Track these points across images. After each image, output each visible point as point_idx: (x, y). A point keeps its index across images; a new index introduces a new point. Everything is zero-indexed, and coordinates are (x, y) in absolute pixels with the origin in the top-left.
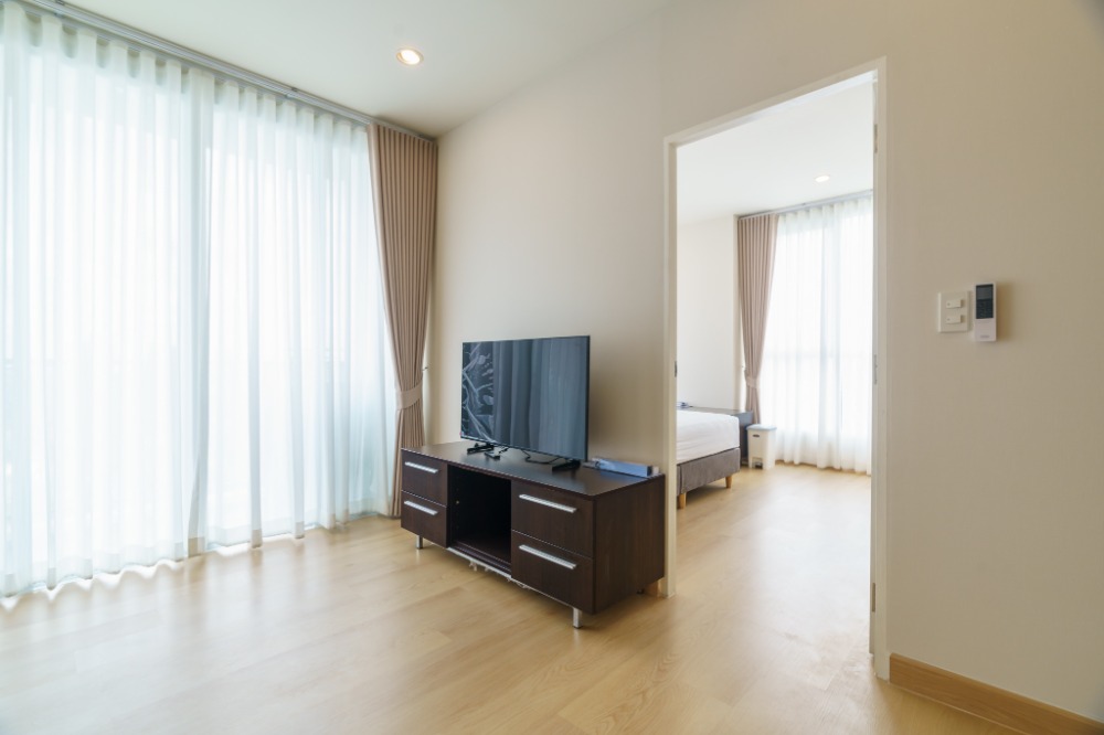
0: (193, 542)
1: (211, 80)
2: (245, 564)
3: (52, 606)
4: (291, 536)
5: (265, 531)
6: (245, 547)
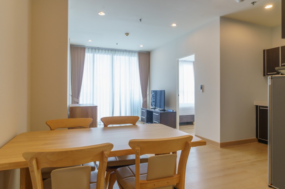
1: (114, 51)
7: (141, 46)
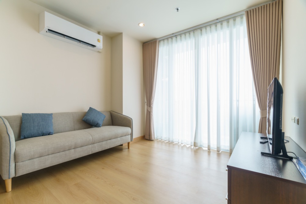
4: (216, 150)
5: (211, 146)
6: (207, 149)
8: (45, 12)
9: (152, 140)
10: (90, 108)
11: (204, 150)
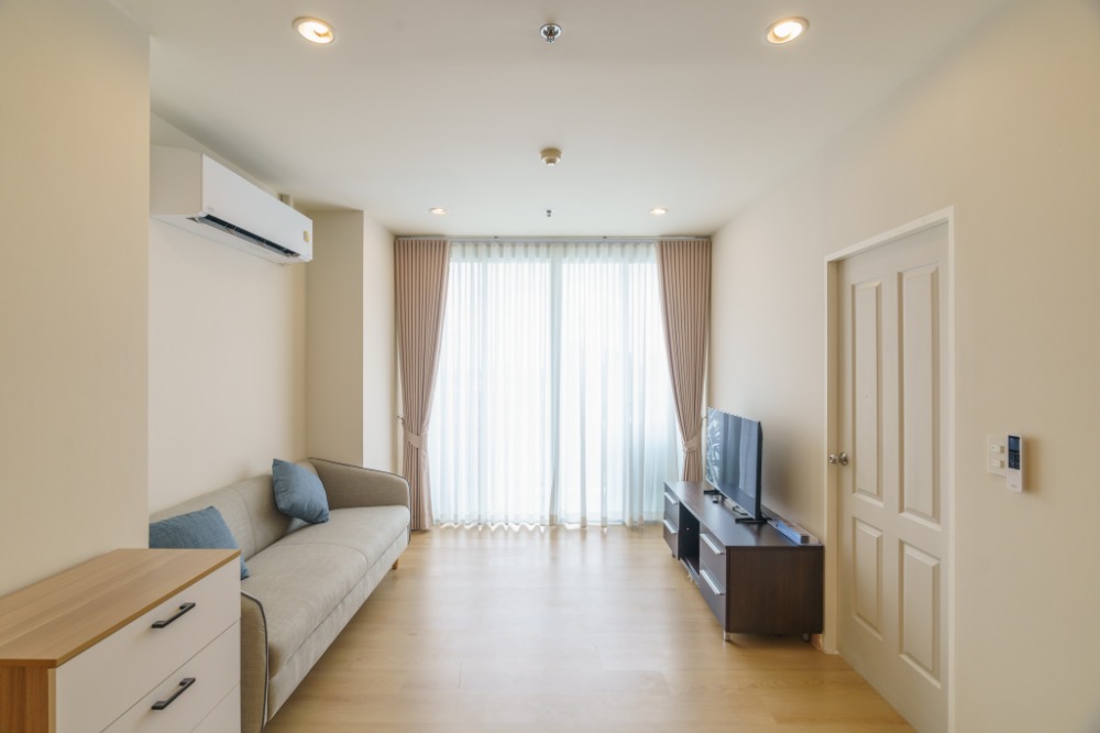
0: (552, 518)
1: (562, 247)
2: (578, 537)
3: (493, 534)
4: (599, 524)
5: (588, 518)
6: (578, 526)
7: (659, 212)
8: (205, 157)
9: (425, 531)
10: (275, 461)
11: (568, 532)
